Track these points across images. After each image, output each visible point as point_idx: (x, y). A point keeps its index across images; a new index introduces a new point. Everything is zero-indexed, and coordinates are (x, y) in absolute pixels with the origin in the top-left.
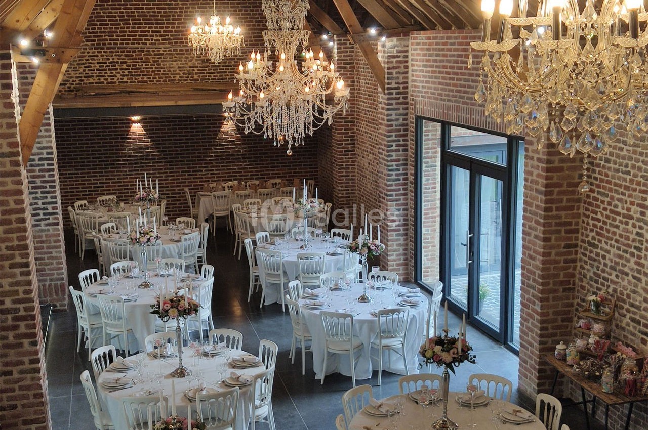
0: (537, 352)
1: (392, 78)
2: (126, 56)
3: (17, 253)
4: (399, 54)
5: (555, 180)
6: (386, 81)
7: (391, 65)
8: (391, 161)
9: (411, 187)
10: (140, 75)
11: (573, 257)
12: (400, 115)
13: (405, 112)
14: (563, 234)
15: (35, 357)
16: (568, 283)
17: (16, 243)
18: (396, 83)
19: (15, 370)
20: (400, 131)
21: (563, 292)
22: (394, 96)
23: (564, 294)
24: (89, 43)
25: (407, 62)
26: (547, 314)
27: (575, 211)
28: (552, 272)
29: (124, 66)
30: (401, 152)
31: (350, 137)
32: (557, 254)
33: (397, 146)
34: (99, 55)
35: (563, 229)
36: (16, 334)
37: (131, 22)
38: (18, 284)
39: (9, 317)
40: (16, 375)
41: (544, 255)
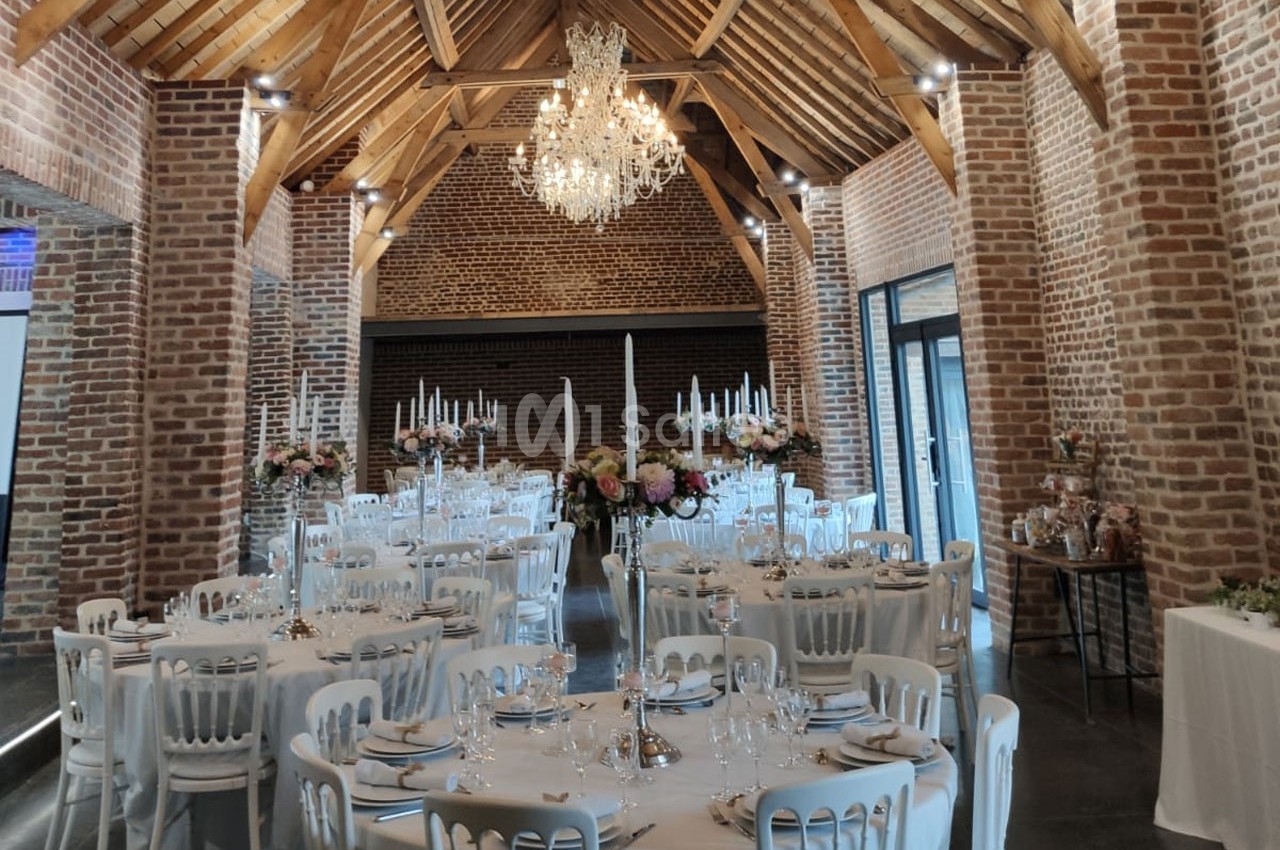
0: (1005, 564)
1: (821, 242)
2: (497, 275)
3: (213, 352)
4: (829, 209)
5: (993, 276)
6: (814, 246)
7: (817, 224)
8: (830, 363)
9: (861, 403)
10: (512, 302)
11: (1041, 398)
12: (838, 294)
13: (845, 289)
14: (1019, 360)
15: (215, 514)
16: (1040, 442)
17: (213, 338)
18: (828, 249)
19: (184, 533)
20: (838, 317)
21: (1034, 458)
22: (826, 266)
23: (1036, 461)
24: (450, 259)
25: (841, 220)
26: (1012, 495)
27: (1033, 326)
28: (1010, 422)
29: (493, 290)
30: (843, 351)
31: (792, 364)
32: (1015, 393)
33: (837, 340)
34: (462, 274)
35: (1018, 352)
36: (194, 476)
37: (506, 231)
38: (206, 398)
39: (189, 447)
40: (184, 542)
41: (993, 393)
